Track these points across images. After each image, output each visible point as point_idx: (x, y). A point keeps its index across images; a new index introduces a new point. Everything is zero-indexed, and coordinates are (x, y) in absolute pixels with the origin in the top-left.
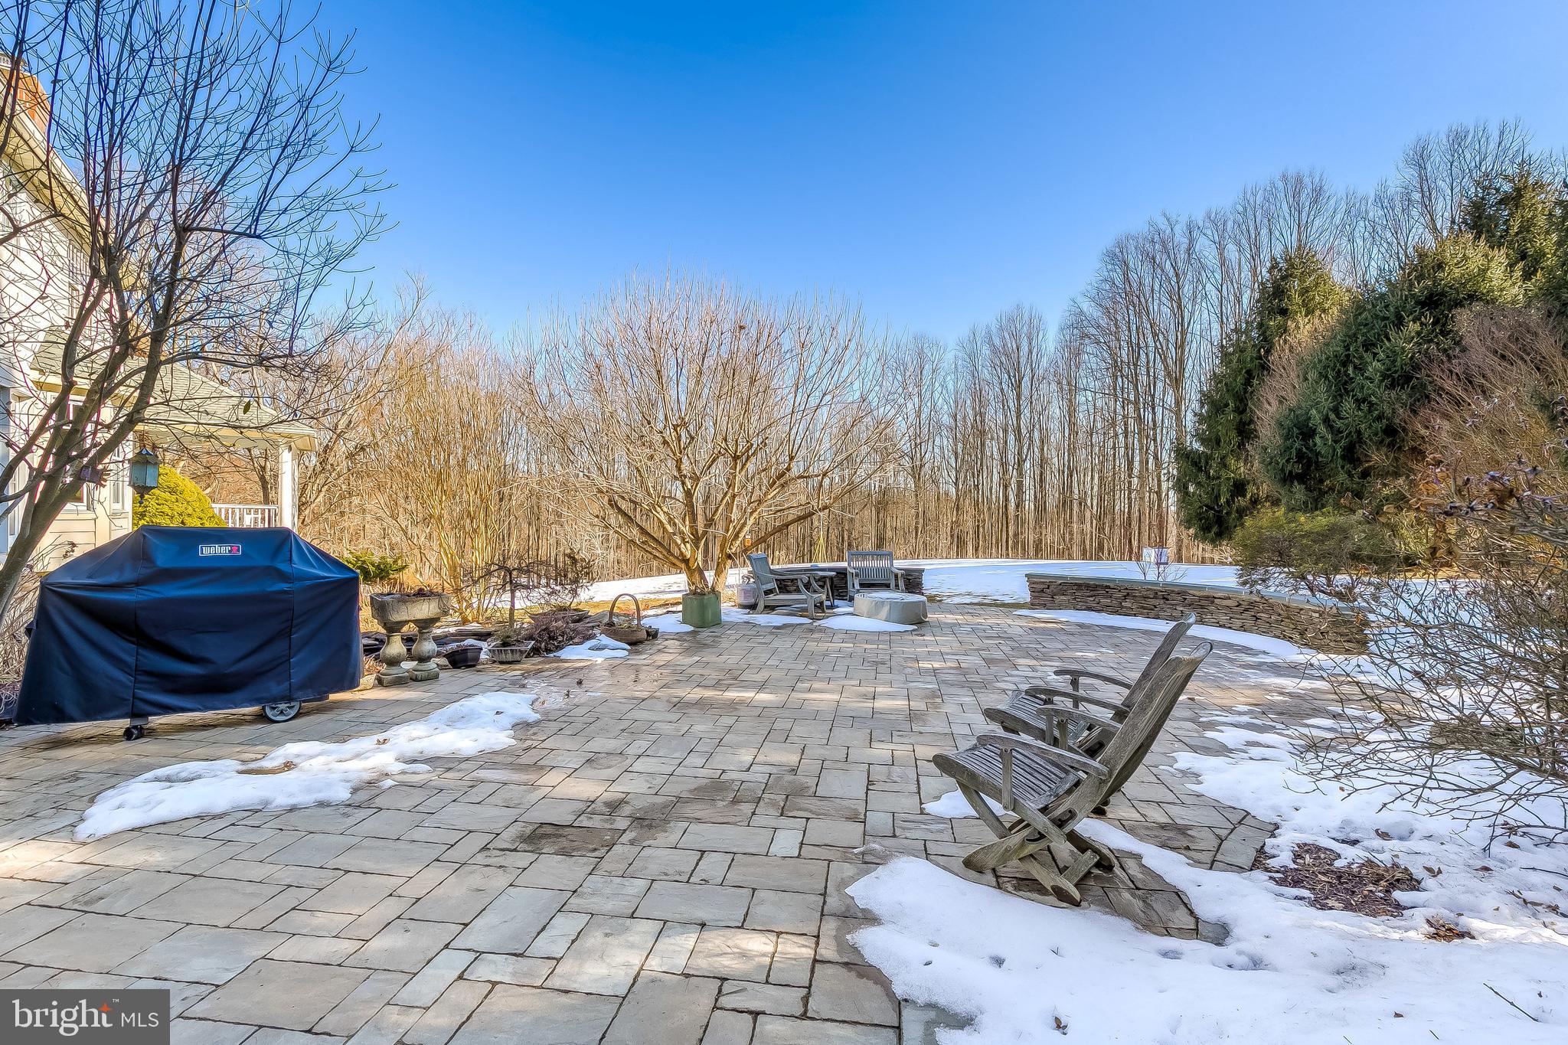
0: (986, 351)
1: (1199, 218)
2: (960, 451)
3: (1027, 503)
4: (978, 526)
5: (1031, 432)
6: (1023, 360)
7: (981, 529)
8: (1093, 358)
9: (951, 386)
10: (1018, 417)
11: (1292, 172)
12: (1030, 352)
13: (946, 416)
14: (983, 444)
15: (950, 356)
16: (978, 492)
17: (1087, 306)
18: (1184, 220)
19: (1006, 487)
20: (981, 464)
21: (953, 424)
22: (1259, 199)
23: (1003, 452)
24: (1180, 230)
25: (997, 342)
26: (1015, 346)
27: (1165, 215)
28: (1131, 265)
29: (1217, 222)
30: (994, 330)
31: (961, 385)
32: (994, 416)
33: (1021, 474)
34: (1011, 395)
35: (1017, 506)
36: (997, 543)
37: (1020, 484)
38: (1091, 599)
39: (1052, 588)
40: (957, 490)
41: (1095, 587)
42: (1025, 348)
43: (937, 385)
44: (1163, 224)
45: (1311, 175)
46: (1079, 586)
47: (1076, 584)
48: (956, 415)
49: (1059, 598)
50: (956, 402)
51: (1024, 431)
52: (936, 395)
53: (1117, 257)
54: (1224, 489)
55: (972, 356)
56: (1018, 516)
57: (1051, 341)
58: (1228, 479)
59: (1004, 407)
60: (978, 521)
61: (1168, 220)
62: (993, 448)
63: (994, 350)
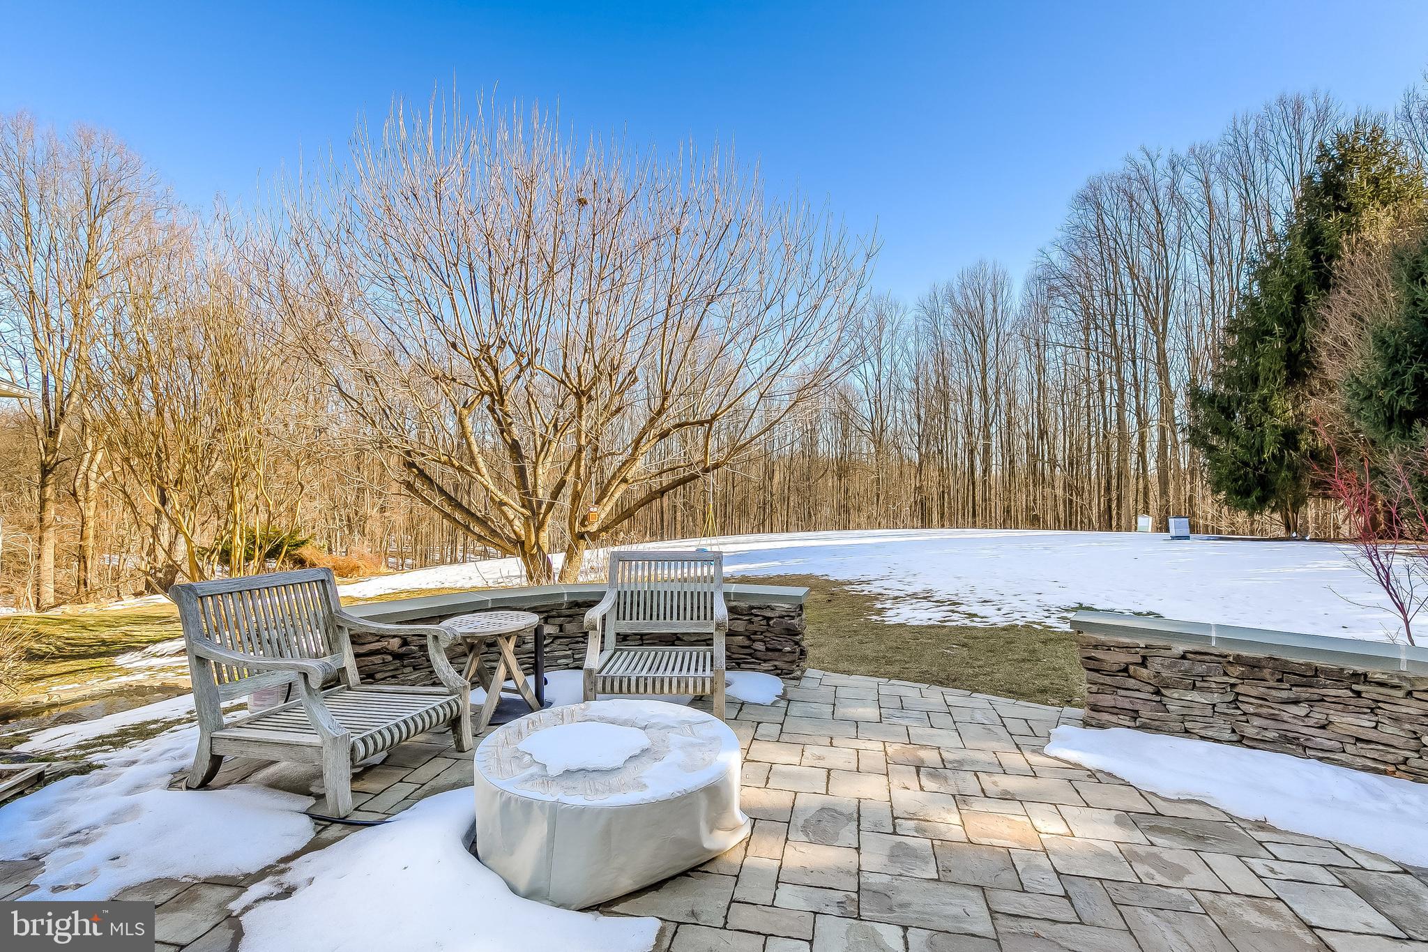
0: (948, 310)
1: (1183, 152)
2: (923, 415)
3: (994, 467)
4: (943, 492)
5: (997, 393)
6: (988, 317)
7: (946, 495)
8: (1063, 313)
9: (911, 347)
10: (984, 378)
11: (1290, 95)
12: (995, 310)
13: (907, 379)
14: (946, 409)
15: (909, 317)
16: (942, 458)
17: (1056, 256)
18: (1166, 154)
19: (971, 452)
20: (946, 428)
21: (915, 387)
22: (1252, 128)
23: (968, 415)
24: (1162, 164)
25: (959, 300)
26: (978, 305)
27: (1144, 150)
28: (1106, 206)
29: (1201, 157)
30: (956, 288)
31: (923, 348)
32: (958, 378)
33: (987, 437)
34: (976, 356)
35: (985, 471)
36: (963, 509)
37: (987, 449)
38: (1293, 709)
39: (1155, 664)
40: (920, 455)
41: (1308, 676)
42: (989, 306)
43: (897, 347)
44: (1141, 159)
45: (1314, 96)
46: (1254, 665)
47: (1239, 660)
48: (918, 377)
49: (1177, 699)
50: (917, 365)
51: (990, 391)
52: (897, 358)
53: (1090, 199)
54: (1269, 438)
55: (934, 315)
56: (985, 481)
57: (1016, 297)
58: (1276, 427)
59: (967, 367)
60: (943, 487)
61: (1148, 155)
62: (957, 410)
63: (958, 309)
